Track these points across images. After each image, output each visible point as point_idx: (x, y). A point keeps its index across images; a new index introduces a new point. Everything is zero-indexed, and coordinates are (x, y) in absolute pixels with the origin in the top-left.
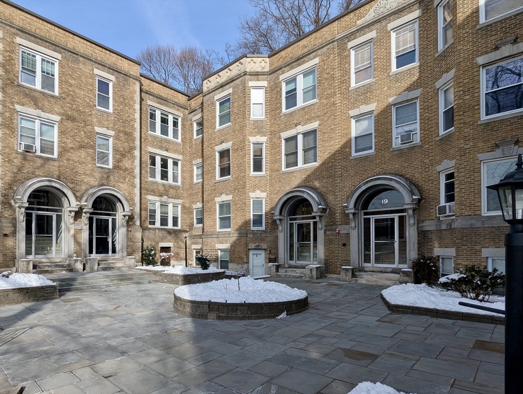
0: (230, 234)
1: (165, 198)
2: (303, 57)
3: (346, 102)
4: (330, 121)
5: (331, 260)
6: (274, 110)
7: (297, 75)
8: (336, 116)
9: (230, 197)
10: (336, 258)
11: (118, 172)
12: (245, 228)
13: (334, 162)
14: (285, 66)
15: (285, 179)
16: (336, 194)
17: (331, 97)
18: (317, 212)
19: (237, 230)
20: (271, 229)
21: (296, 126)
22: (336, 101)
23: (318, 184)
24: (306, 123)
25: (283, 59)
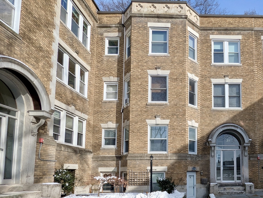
0: (167, 157)
1: (72, 109)
2: (230, 30)
3: (261, 73)
4: (250, 82)
5: (253, 179)
6: (204, 59)
7: (224, 41)
8: (255, 79)
9: (167, 122)
10: (257, 177)
11: (28, 46)
12: (184, 151)
13: (254, 110)
14: (215, 30)
15: (215, 115)
16: (256, 132)
17: (251, 66)
18: (248, 143)
19: (175, 153)
20: (201, 154)
21: (225, 77)
22: (254, 69)
23: (242, 124)
24: (232, 77)
25: (213, 24)
